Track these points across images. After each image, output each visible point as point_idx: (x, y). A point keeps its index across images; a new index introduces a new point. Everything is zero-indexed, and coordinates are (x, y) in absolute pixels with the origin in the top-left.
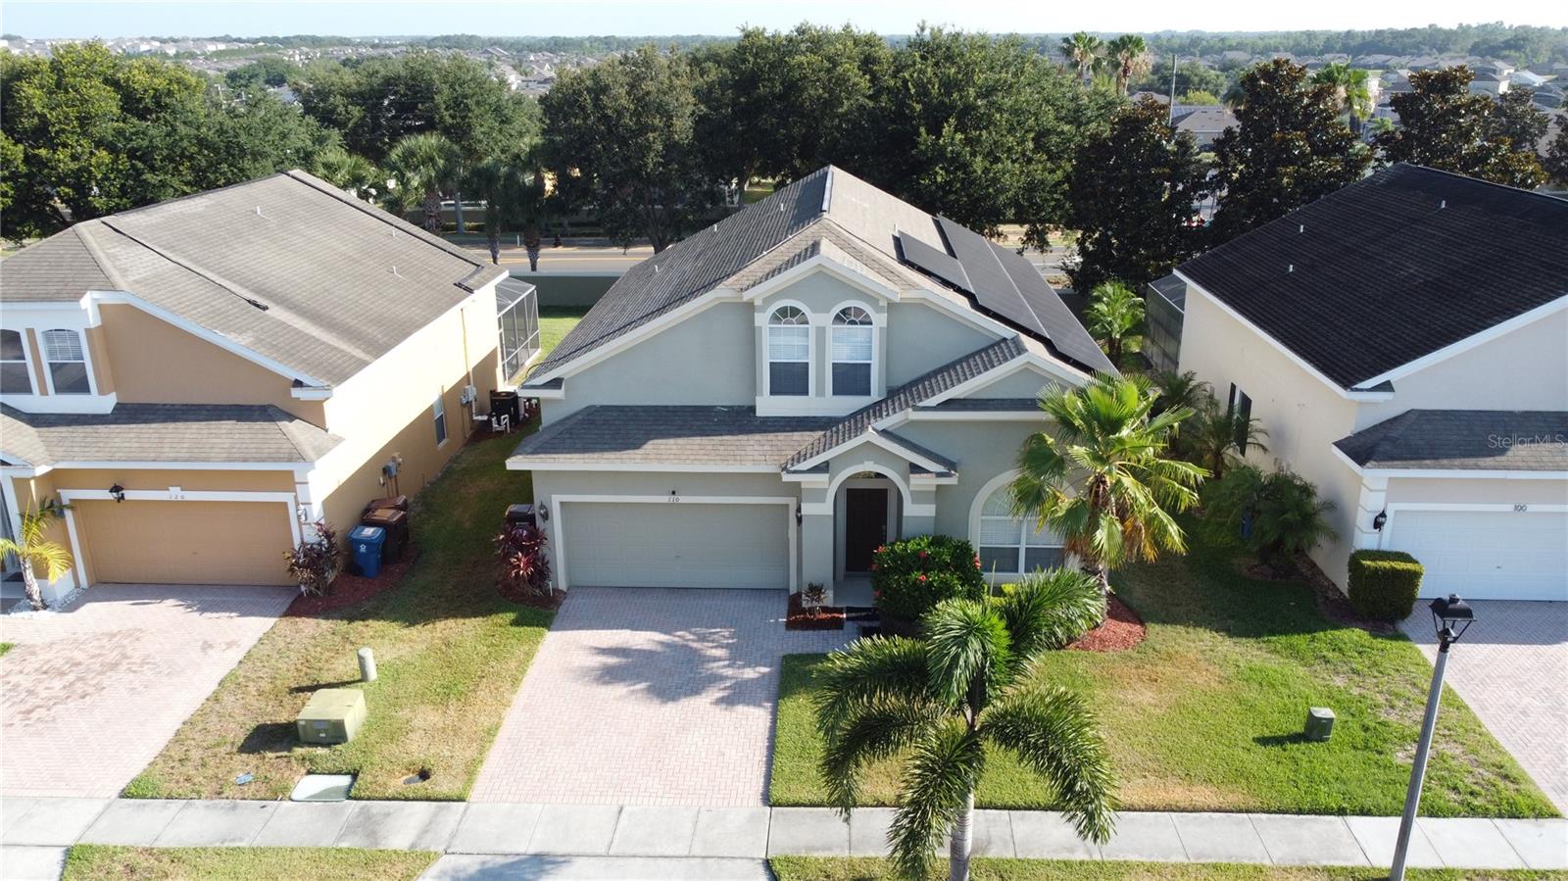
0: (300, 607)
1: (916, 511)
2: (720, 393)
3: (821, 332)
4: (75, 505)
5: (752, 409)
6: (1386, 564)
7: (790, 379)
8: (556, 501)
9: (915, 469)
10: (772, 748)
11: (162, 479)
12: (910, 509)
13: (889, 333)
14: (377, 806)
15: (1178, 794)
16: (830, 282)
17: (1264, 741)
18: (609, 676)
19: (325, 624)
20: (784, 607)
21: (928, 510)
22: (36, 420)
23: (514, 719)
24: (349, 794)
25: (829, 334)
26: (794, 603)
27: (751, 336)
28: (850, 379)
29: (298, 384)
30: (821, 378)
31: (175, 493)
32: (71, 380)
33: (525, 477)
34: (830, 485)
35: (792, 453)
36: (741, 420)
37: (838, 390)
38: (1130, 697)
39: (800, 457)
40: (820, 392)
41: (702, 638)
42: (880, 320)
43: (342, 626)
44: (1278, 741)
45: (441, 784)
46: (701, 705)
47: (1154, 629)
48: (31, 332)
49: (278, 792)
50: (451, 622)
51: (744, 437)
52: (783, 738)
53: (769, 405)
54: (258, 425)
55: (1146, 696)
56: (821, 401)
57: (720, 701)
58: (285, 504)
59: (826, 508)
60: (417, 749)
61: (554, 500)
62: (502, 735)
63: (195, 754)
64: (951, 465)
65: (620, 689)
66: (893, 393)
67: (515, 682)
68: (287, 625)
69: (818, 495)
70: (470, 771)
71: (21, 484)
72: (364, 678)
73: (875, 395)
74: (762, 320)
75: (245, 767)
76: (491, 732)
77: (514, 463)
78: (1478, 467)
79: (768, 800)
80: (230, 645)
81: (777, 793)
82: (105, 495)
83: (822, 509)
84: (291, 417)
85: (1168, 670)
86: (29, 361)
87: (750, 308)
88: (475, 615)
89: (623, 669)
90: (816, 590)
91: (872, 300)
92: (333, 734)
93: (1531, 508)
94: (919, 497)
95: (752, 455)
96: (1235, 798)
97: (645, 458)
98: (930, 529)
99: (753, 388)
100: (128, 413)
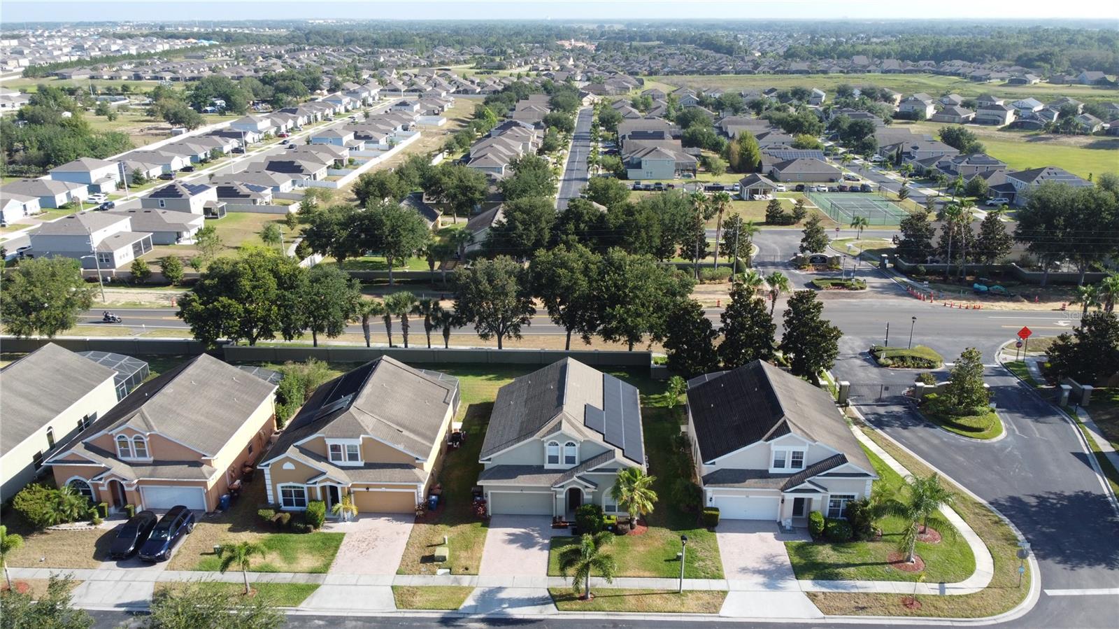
0: (418, 520)
1: (587, 496)
2: (534, 462)
3: (562, 448)
4: (354, 492)
5: (543, 466)
6: (710, 512)
7: (554, 459)
8: (489, 492)
9: (586, 487)
10: (549, 562)
11: (380, 486)
12: (586, 497)
13: (580, 449)
14: (458, 576)
15: (641, 574)
16: (565, 436)
17: (666, 561)
18: (511, 542)
19: (427, 526)
20: (552, 521)
21: (590, 497)
22: (343, 468)
23: (485, 554)
24: (450, 573)
25: (564, 450)
26: (555, 522)
27: (543, 448)
28: (570, 460)
29: (417, 459)
30: (562, 460)
31: (383, 489)
32: (353, 457)
33: (482, 487)
34: (564, 490)
35: (554, 481)
36: (539, 470)
37: (567, 462)
38: (638, 549)
39: (556, 483)
40: (562, 463)
41: (533, 530)
42: (578, 445)
43: (432, 526)
44: (669, 561)
45: (472, 571)
46: (535, 550)
47: (651, 528)
48: (344, 445)
49: (434, 573)
50: (461, 526)
51: (540, 475)
52: (551, 560)
53: (548, 466)
54: (407, 470)
55: (641, 549)
56: (562, 465)
57: (540, 549)
58: (414, 493)
59: (563, 496)
60: (463, 562)
61: (489, 493)
62: (483, 558)
63: (410, 564)
64: (596, 485)
65: (515, 546)
66: (582, 463)
67: (483, 544)
68: (416, 526)
69: (561, 493)
70: (478, 568)
71: (343, 489)
72: (444, 543)
73: (577, 464)
74: (546, 445)
75: (423, 567)
76: (480, 558)
77: (479, 483)
78: (733, 487)
79: (548, 575)
80: (404, 533)
81: (550, 573)
82: (365, 490)
83: (562, 496)
84: (415, 468)
85: (650, 541)
86: (342, 452)
87: (543, 442)
88: (468, 523)
89: (514, 539)
90: (560, 517)
91: (576, 441)
92: (443, 559)
93: (750, 497)
94: (588, 493)
95: (543, 481)
96: (654, 575)
97: (515, 482)
98: (591, 501)
99: (544, 462)
100: (368, 466)
